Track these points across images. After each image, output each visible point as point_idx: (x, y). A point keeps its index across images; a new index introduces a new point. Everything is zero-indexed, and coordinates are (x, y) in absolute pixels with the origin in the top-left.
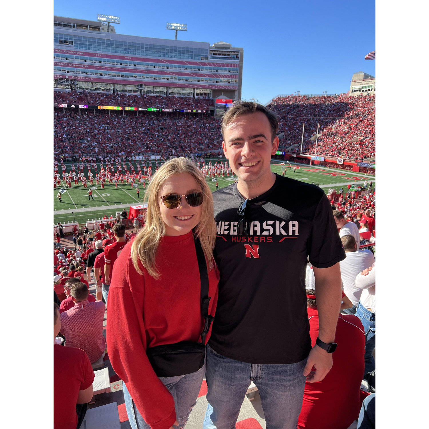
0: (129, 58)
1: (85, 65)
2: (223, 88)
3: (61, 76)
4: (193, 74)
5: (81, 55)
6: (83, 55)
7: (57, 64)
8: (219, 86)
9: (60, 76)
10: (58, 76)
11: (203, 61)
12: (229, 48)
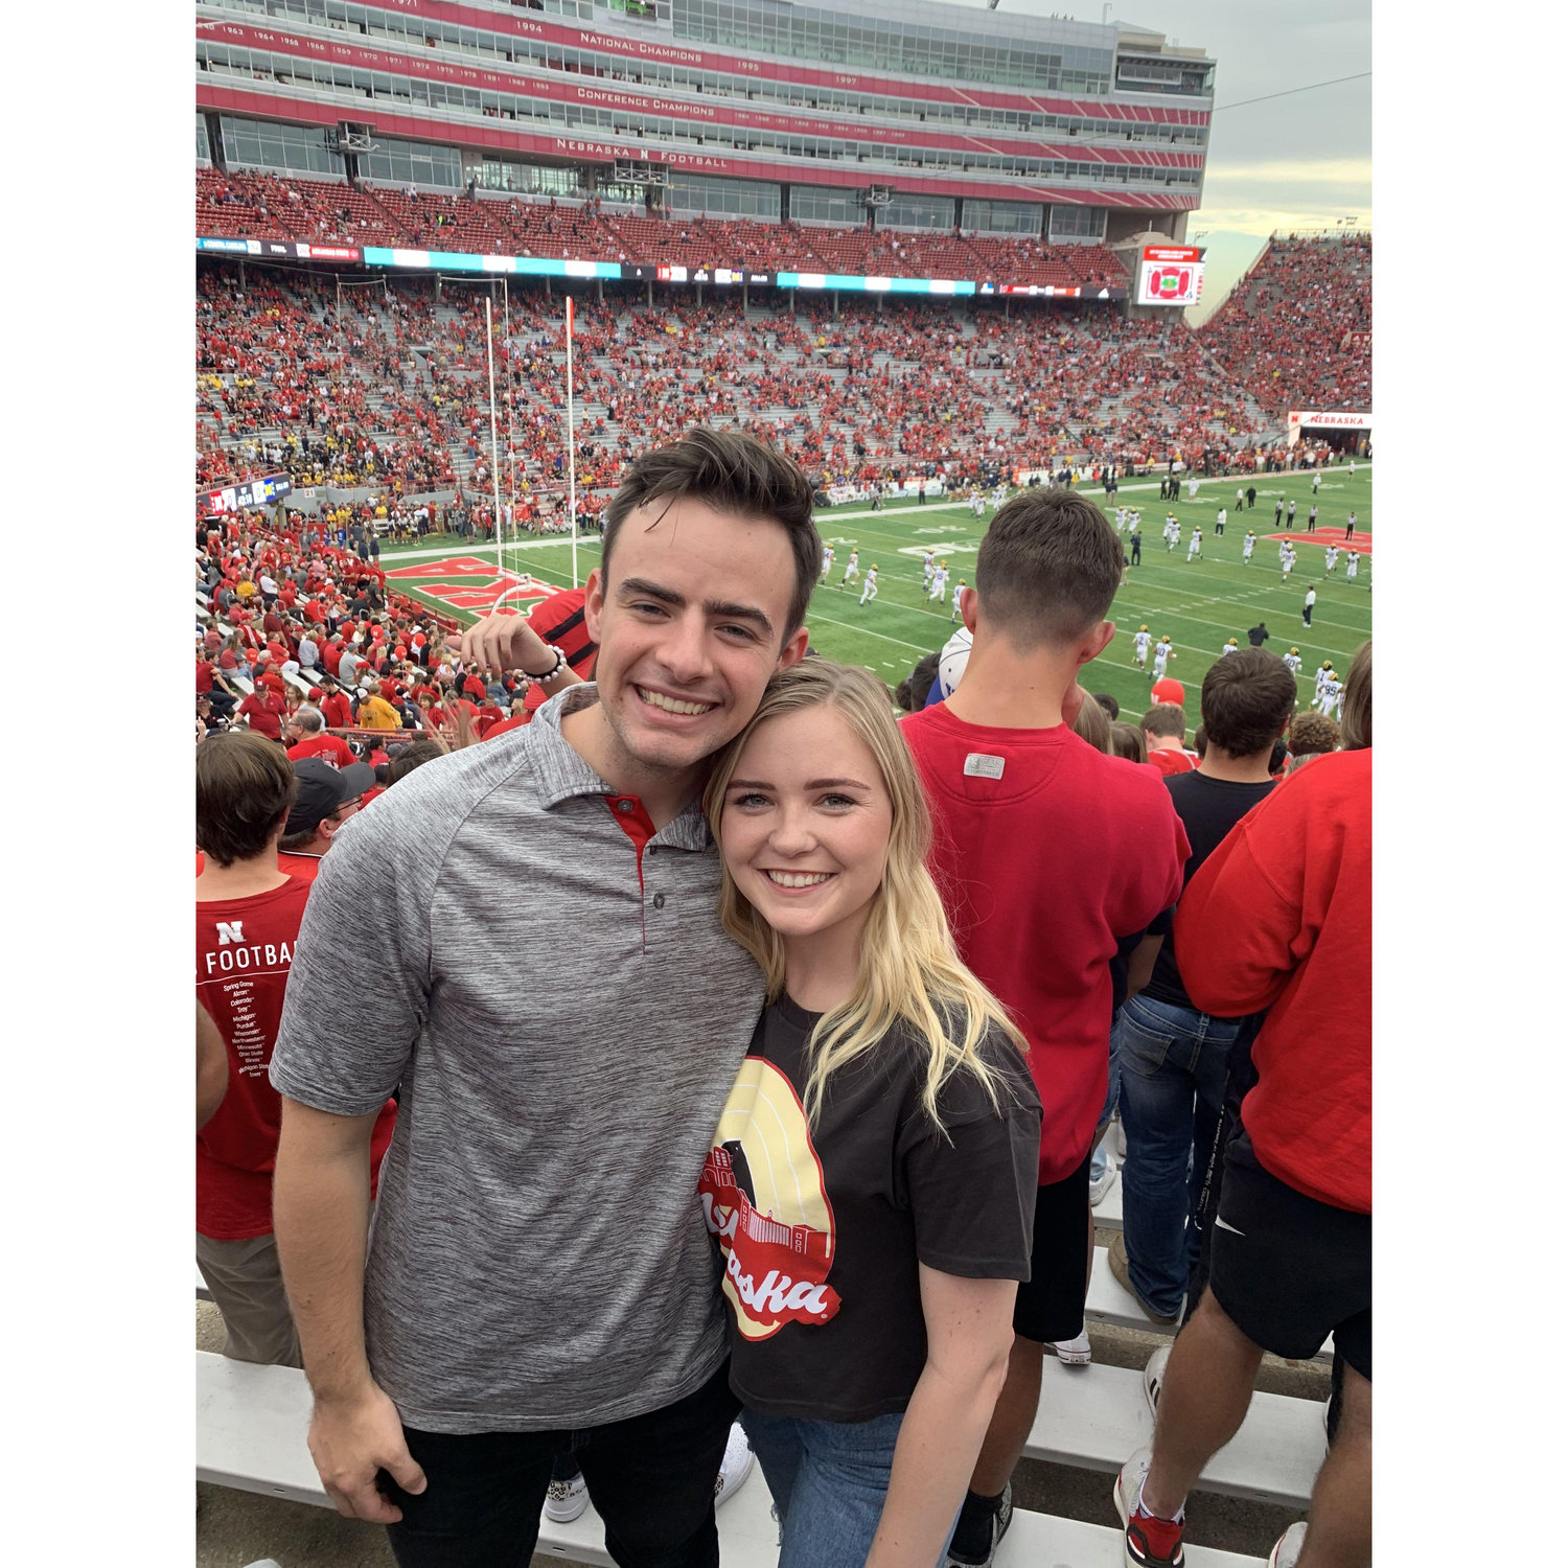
0: (849, 81)
1: (704, 107)
2: (1150, 201)
3: (626, 153)
4: (1055, 147)
5: (694, 64)
6: (702, 65)
7: (617, 99)
8: (1138, 195)
9: (621, 150)
10: (616, 151)
11: (1091, 99)
12: (1157, 49)
